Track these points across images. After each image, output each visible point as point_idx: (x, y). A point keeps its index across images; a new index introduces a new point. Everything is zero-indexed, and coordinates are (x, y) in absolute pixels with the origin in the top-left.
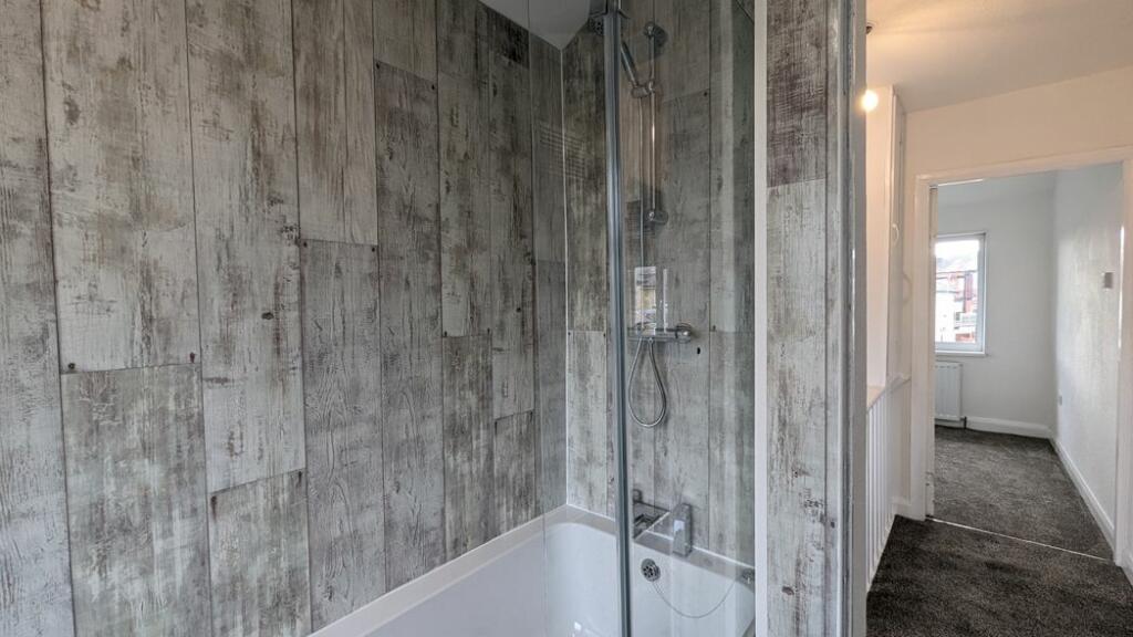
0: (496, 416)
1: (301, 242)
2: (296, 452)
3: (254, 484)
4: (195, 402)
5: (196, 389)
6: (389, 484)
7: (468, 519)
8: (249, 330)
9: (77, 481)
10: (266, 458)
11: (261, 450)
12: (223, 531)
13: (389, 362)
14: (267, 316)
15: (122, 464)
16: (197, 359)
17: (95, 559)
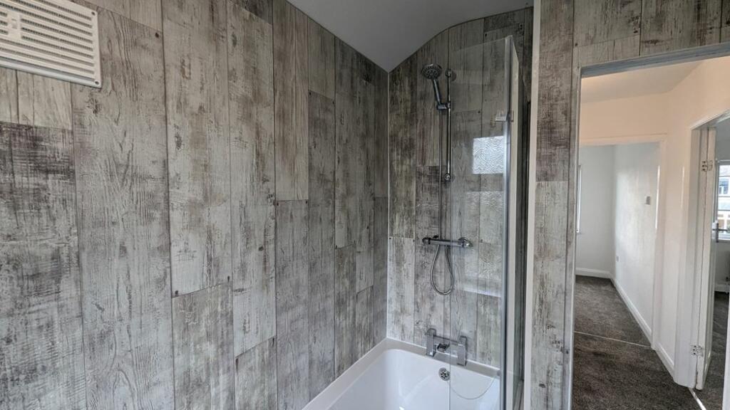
0: (357, 291)
1: (276, 203)
2: (272, 327)
3: (254, 348)
4: (229, 305)
5: (230, 297)
6: (311, 338)
7: (344, 353)
8: (254, 257)
9: (179, 360)
10: (259, 333)
11: (257, 328)
12: (241, 378)
13: (312, 267)
14: (261, 249)
15: (198, 347)
16: (231, 278)
17: (186, 404)
